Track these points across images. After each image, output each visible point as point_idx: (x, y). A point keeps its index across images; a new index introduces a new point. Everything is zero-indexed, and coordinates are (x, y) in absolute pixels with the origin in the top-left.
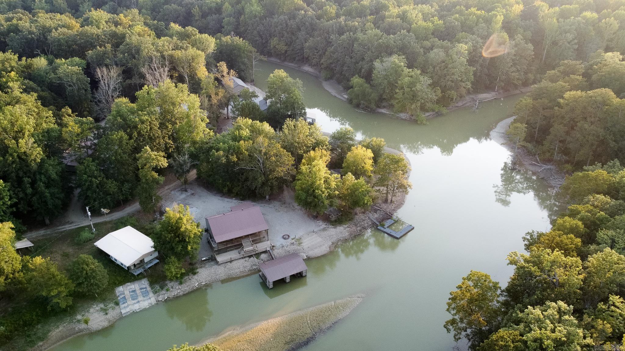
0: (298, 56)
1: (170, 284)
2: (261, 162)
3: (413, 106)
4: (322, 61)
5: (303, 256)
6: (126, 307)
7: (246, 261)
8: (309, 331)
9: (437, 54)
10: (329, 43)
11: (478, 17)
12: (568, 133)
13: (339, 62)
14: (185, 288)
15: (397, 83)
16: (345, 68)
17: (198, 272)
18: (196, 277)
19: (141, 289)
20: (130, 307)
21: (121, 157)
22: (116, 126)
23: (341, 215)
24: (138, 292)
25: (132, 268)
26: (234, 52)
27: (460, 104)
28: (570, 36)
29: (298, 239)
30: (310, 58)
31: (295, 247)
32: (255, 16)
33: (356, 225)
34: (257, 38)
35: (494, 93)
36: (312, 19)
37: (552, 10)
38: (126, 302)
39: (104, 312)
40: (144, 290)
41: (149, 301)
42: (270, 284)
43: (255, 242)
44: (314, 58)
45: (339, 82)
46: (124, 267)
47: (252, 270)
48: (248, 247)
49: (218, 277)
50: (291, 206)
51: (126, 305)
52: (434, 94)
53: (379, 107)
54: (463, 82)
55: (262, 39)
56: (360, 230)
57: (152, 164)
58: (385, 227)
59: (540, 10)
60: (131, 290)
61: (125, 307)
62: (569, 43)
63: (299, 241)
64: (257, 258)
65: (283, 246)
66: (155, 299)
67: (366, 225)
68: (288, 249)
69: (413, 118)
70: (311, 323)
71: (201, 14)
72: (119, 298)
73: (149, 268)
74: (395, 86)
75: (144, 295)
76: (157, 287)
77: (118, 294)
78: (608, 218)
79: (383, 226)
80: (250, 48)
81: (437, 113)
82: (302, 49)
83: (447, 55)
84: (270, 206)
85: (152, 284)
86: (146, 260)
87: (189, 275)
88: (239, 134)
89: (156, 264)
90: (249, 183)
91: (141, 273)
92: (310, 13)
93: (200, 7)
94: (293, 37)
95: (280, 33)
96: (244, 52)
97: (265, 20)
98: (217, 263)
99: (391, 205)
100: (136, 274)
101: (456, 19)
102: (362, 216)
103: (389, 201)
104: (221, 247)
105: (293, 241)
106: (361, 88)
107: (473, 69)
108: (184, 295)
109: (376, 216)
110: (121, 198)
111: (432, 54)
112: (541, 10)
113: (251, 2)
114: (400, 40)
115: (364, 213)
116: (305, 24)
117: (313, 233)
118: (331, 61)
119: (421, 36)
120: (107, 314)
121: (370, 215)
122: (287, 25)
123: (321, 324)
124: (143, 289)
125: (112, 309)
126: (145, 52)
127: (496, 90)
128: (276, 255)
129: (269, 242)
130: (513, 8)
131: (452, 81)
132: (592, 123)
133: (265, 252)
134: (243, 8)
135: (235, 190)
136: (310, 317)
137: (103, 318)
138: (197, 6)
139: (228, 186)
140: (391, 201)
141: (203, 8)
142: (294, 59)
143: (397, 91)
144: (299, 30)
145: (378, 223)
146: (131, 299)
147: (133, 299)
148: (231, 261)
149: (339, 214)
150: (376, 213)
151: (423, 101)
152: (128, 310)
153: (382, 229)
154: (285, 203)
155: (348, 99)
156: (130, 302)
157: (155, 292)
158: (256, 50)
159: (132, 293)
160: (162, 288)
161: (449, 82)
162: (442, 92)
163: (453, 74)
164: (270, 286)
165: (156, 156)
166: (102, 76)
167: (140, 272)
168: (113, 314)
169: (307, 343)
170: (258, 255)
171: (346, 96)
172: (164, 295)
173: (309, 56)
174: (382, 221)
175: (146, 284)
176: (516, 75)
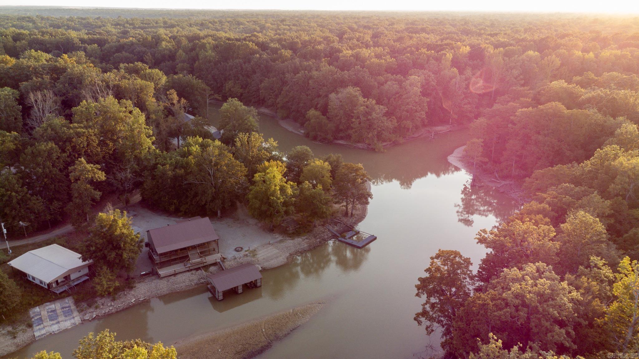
0: (254, 98)
1: (100, 301)
2: (212, 173)
3: (370, 135)
4: (278, 100)
5: (258, 267)
6: (42, 329)
7: (192, 274)
8: (263, 339)
9: (391, 86)
10: (284, 83)
11: (428, 57)
12: (523, 148)
13: (295, 101)
14: (119, 304)
15: (353, 113)
16: (301, 105)
17: (135, 287)
18: (132, 292)
19: (63, 308)
20: (47, 328)
21: (50, 171)
22: (45, 138)
23: (299, 228)
24: (59, 311)
25: (54, 285)
26: (187, 89)
27: (416, 135)
28: (516, 72)
29: (251, 251)
30: (266, 99)
31: (249, 259)
32: (210, 62)
33: (315, 237)
34: (212, 82)
35: (448, 126)
36: (267, 62)
37: (497, 51)
38: (43, 323)
39: (11, 336)
40: (67, 309)
41: (73, 321)
42: (219, 295)
43: (203, 254)
44: (270, 98)
45: (295, 120)
46: (43, 285)
47: (199, 284)
48: (195, 260)
49: (159, 292)
50: (245, 222)
51: (42, 326)
52: (390, 123)
53: (336, 139)
54: (418, 112)
55: (217, 83)
56: (320, 242)
57: (87, 176)
58: (346, 238)
59: (485, 51)
60: (50, 310)
61: (39, 329)
62: (516, 78)
63: (254, 253)
64: (205, 271)
65: (235, 258)
66: (81, 318)
67: (326, 237)
68: (241, 260)
69: (370, 147)
70: (266, 331)
71: (153, 61)
72: (33, 320)
73: (76, 285)
74: (351, 116)
75: (67, 314)
76: (84, 305)
77: (32, 315)
78: (575, 201)
79: (344, 237)
80: (204, 86)
81: (394, 142)
82: (258, 90)
83: (401, 87)
84: (222, 223)
85: (77, 302)
86: (73, 277)
87: (124, 291)
88: (188, 151)
89: (84, 282)
90: (198, 198)
91: (65, 291)
92: (265, 56)
93: (153, 55)
94: (248, 79)
95: (235, 77)
96: (197, 90)
97: (219, 65)
98: (159, 276)
99: (352, 218)
100: (58, 292)
101: (407, 57)
102: (321, 228)
103: (350, 214)
104: (164, 259)
105: (247, 253)
106: (318, 120)
107: (426, 99)
108: (117, 312)
109: (336, 228)
110: (48, 217)
111: (386, 87)
112: (487, 51)
113: (206, 49)
114: (355, 74)
115: (323, 225)
116: (260, 66)
117: (269, 245)
118: (287, 100)
119: (375, 72)
120: (15, 338)
121: (331, 228)
122: (242, 68)
123: (277, 332)
124: (66, 307)
125: (23, 332)
126: (88, 81)
127: (450, 123)
128: (227, 267)
129: (219, 255)
130: (461, 50)
131: (407, 111)
132: (545, 135)
133: (215, 264)
134: (197, 55)
135: (183, 208)
136: (265, 326)
137: (9, 343)
138: (149, 53)
139: (175, 204)
140: (352, 214)
141: (156, 55)
142: (250, 101)
143: (354, 120)
144: (255, 72)
145: (339, 235)
146: (48, 320)
147: (51, 320)
148: (175, 275)
149: (297, 227)
150: (336, 225)
151: (379, 129)
152: (43, 332)
153: (343, 240)
154: (238, 220)
155: (304, 133)
156: (47, 323)
157: (80, 311)
158: (209, 88)
159: (50, 314)
160: (90, 306)
161: (404, 112)
162: (398, 122)
163: (408, 104)
164: (219, 298)
165: (92, 168)
166: (36, 101)
167: (64, 289)
168: (22, 337)
169: (262, 350)
170: (206, 267)
171: (303, 131)
172: (91, 313)
173: (264, 98)
174: (342, 233)
175: (70, 302)
176: (468, 107)
